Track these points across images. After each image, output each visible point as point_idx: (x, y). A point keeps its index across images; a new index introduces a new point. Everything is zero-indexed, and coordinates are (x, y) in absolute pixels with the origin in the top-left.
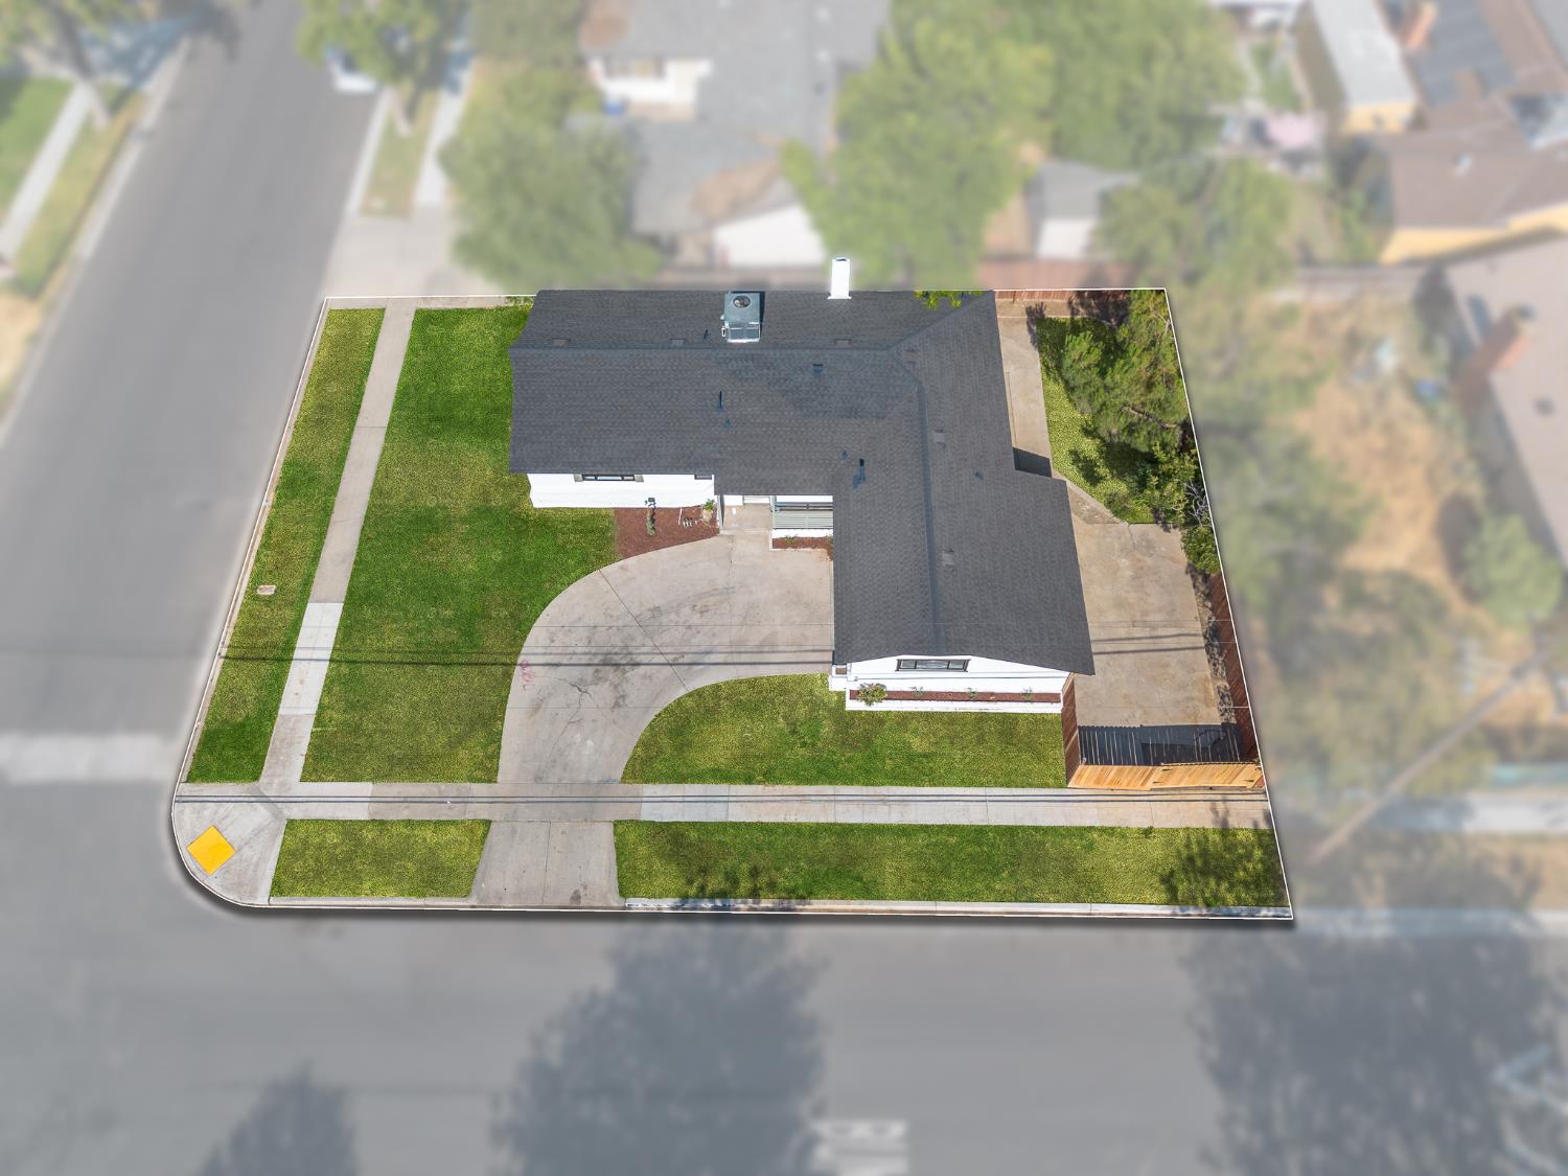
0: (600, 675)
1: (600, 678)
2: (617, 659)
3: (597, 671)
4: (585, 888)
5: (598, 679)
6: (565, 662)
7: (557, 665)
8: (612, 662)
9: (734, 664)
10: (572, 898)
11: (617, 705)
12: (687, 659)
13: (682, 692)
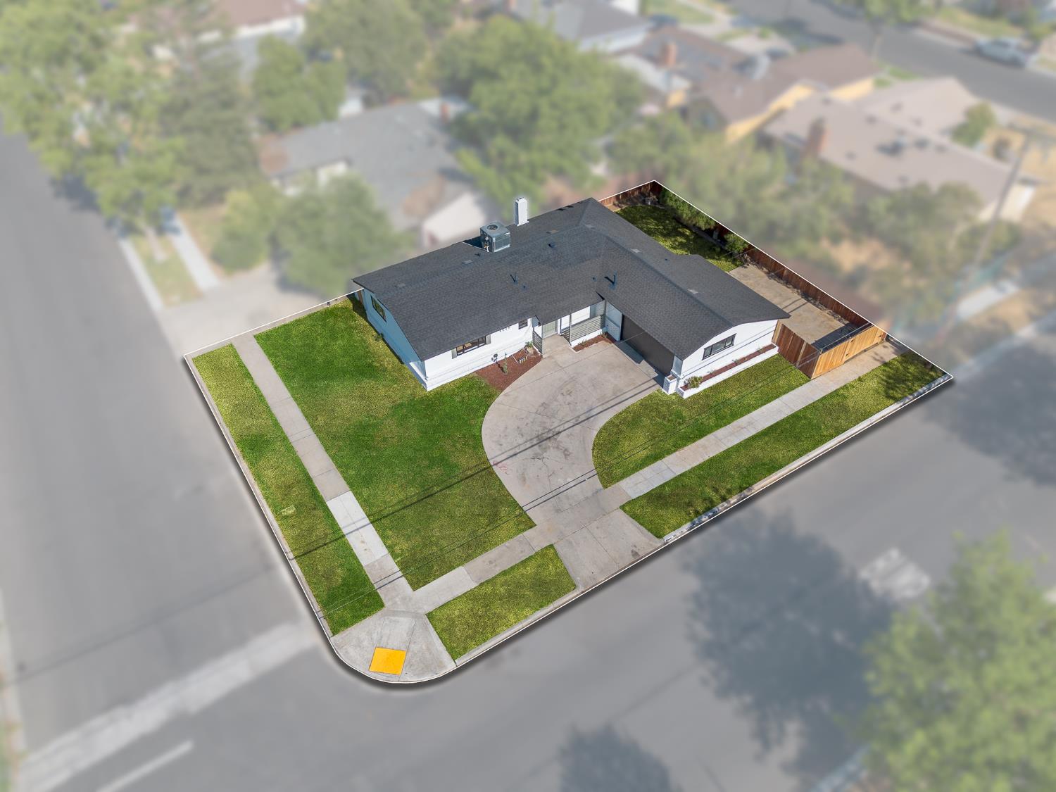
0: (544, 447)
1: (545, 448)
2: (545, 436)
3: (540, 446)
4: (635, 547)
5: (545, 450)
6: (518, 451)
7: (515, 455)
8: (544, 439)
9: (609, 408)
10: (633, 555)
11: (566, 456)
12: (582, 418)
13: (595, 433)
